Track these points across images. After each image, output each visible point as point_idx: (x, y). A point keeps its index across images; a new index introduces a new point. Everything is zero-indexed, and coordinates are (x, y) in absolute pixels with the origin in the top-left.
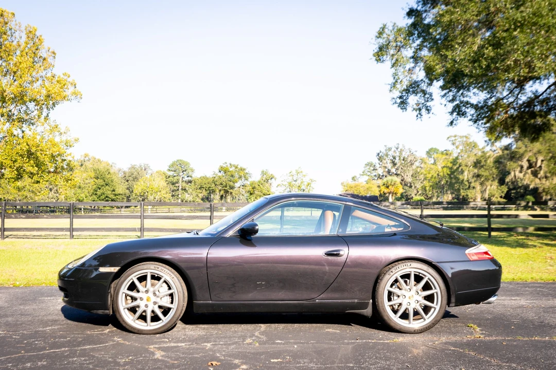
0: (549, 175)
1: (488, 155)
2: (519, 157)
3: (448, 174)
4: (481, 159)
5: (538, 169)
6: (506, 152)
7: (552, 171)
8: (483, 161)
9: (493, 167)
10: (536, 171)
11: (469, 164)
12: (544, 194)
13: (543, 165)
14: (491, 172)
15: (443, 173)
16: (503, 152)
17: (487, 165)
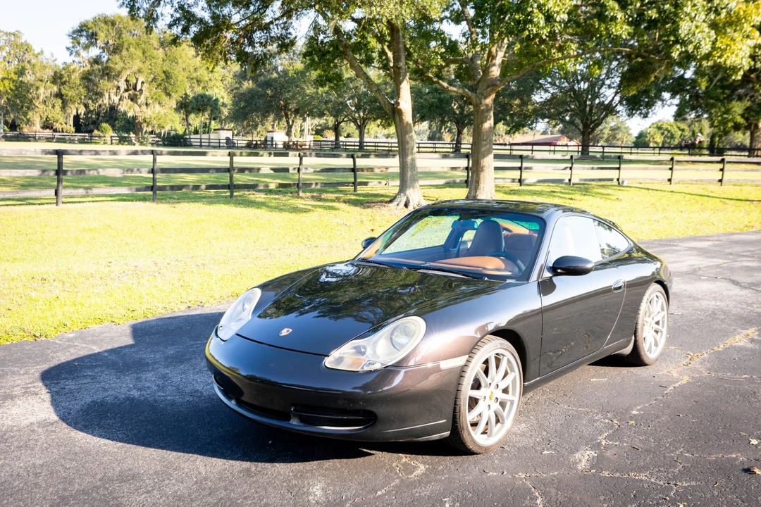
0: (150, 101)
1: (72, 67)
2: (116, 75)
3: (11, 89)
4: (63, 72)
5: (138, 93)
6: (96, 67)
7: (154, 97)
8: (66, 75)
9: (80, 85)
10: (136, 95)
11: (45, 78)
12: (145, 125)
13: (143, 88)
14: (77, 92)
15: (5, 87)
16: (92, 66)
17: (72, 81)
